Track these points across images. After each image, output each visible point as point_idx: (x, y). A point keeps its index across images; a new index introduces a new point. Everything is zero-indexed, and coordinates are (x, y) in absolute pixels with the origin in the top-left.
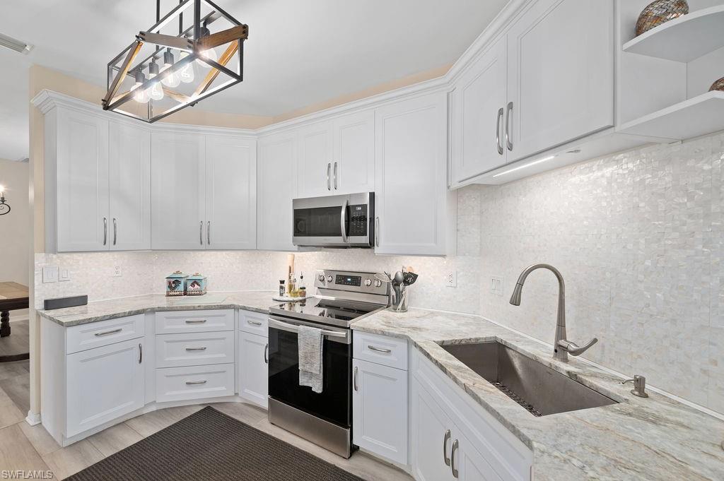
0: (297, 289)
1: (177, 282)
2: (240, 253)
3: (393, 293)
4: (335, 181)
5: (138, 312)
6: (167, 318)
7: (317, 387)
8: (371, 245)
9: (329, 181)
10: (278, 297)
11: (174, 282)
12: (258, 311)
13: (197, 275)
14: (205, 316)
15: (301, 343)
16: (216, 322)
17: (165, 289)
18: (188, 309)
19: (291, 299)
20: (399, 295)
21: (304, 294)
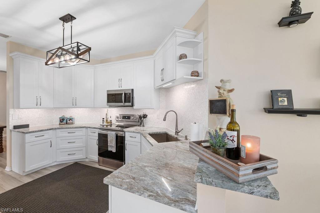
0: (109, 121)
1: (63, 120)
2: (88, 109)
3: (140, 121)
4: (121, 84)
5: (50, 129)
6: (61, 131)
7: (114, 150)
8: (132, 106)
9: (119, 84)
10: (102, 124)
11: (62, 120)
12: (94, 128)
13: (71, 117)
14: (75, 131)
15: (109, 137)
16: (79, 133)
17: (58, 122)
18: (69, 128)
19: (106, 124)
20: (142, 121)
21: (111, 123)
